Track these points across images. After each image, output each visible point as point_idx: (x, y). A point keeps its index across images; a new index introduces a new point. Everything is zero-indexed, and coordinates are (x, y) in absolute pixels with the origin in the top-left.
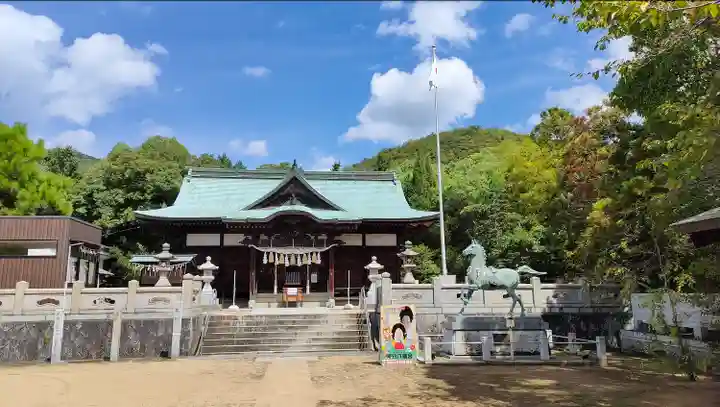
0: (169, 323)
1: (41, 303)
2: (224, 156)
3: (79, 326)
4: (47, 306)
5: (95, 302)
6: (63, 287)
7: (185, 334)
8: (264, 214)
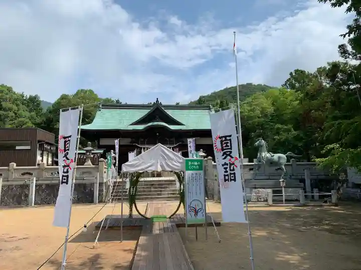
0: (92, 185)
1: (23, 174)
2: (118, 100)
3: (44, 187)
4: (26, 176)
5: (52, 174)
6: (35, 166)
7: (101, 191)
8: (141, 127)
